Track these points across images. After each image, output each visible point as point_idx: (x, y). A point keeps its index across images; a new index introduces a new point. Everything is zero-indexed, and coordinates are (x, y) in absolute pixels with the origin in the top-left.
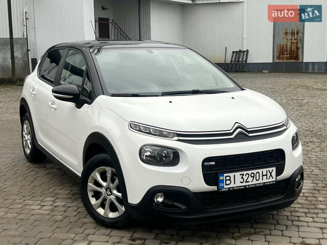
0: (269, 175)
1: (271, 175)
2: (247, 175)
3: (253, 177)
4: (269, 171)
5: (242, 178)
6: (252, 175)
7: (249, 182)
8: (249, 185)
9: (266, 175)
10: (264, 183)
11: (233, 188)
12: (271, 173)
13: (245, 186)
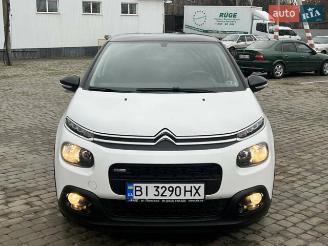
0: (194, 191)
1: (197, 192)
2: (164, 189)
3: (172, 191)
4: (194, 187)
5: (157, 190)
6: (171, 189)
7: (166, 196)
8: (165, 200)
9: (191, 191)
10: (187, 200)
11: (145, 200)
12: (197, 190)
13: (161, 200)
